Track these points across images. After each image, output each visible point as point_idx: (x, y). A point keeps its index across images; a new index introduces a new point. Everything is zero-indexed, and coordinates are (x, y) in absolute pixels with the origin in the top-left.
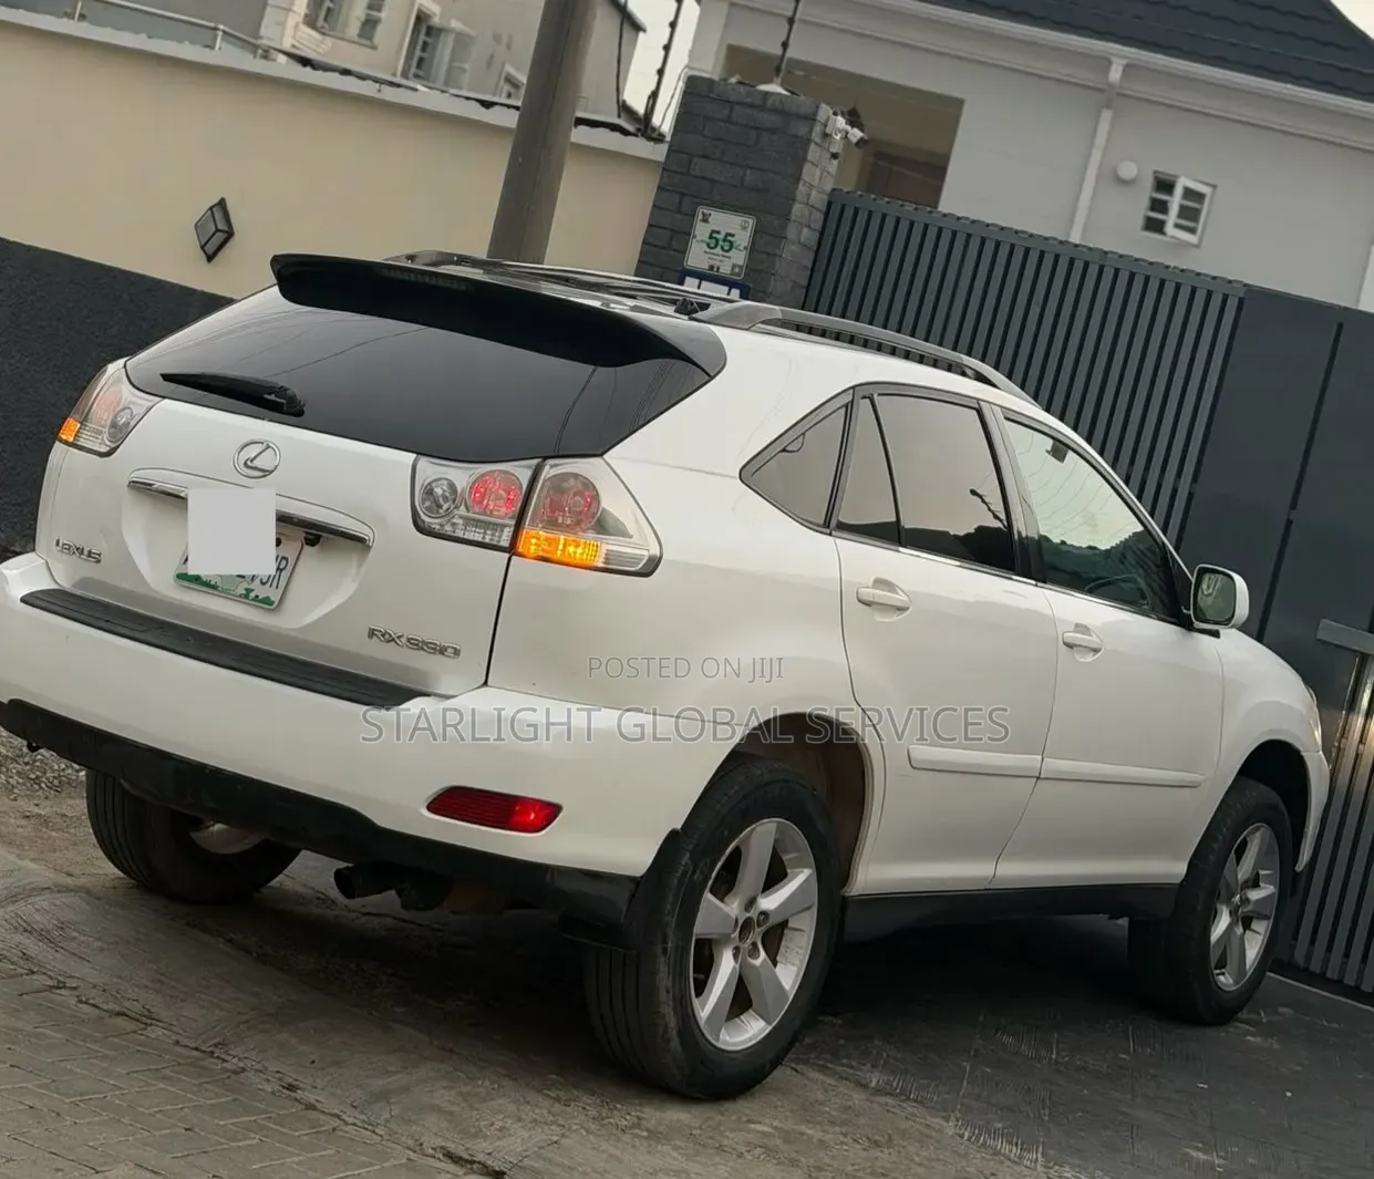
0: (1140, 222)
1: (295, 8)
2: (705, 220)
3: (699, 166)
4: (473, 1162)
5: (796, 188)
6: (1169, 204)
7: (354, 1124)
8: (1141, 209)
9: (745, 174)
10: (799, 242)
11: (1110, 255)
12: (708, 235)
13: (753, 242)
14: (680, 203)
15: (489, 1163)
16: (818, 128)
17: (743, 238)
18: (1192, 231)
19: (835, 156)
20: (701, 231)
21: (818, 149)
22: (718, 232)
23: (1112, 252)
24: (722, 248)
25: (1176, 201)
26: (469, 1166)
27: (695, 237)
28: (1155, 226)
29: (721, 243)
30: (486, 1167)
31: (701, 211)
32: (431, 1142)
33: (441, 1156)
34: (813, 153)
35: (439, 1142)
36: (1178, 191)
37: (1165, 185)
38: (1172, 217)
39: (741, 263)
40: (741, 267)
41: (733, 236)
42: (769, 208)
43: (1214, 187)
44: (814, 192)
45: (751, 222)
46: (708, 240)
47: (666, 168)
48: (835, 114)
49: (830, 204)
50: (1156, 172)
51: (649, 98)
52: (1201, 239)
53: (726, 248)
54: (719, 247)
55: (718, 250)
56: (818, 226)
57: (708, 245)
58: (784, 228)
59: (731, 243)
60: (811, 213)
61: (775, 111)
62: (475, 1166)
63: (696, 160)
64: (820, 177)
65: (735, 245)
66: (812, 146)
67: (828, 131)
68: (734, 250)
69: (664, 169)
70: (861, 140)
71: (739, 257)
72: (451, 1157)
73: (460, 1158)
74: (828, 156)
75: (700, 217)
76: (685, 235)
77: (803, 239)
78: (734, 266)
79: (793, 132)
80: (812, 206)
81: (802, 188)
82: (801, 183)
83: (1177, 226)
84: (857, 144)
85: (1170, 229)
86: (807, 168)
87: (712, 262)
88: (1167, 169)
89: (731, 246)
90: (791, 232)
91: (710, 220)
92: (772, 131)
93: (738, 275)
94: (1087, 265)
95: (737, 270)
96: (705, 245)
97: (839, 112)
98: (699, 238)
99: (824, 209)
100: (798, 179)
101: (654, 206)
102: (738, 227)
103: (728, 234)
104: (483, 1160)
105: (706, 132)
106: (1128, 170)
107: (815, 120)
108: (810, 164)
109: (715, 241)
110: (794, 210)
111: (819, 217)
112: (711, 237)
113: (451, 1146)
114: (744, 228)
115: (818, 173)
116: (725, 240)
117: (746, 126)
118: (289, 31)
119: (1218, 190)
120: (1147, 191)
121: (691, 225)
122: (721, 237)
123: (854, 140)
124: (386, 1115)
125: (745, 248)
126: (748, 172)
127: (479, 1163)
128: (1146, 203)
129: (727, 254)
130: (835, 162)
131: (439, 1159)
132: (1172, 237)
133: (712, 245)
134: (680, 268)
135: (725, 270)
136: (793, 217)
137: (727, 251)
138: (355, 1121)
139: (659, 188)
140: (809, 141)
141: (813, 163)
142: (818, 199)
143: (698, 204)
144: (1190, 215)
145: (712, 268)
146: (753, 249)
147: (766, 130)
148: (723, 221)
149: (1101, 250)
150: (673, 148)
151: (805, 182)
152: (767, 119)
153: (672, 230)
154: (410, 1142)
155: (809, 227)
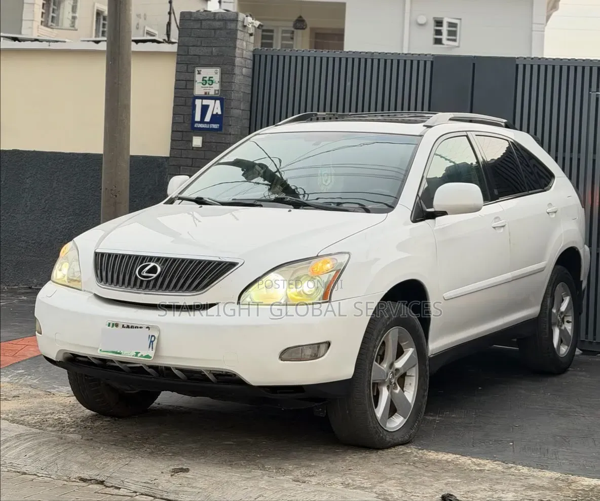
0: (432, 41)
1: (36, 19)
2: (199, 73)
3: (193, 50)
4: (91, 480)
5: (235, 51)
6: (442, 31)
7: (42, 476)
8: (430, 35)
9: (212, 50)
10: (242, 74)
11: (375, 54)
12: (202, 79)
13: (221, 78)
14: (187, 68)
15: (98, 479)
16: (240, 24)
17: (217, 78)
18: (455, 40)
19: (251, 35)
20: (198, 78)
21: (242, 33)
22: (206, 77)
23: (375, 52)
24: (209, 84)
25: (445, 29)
26: (90, 482)
27: (196, 81)
28: (438, 41)
29: (208, 82)
30: (97, 481)
31: (197, 69)
32: (74, 475)
33: (79, 481)
34: (240, 35)
35: (77, 475)
36: (445, 24)
37: (439, 23)
38: (444, 36)
39: (218, 89)
40: (218, 90)
41: (212, 77)
42: (225, 63)
43: (460, 19)
44: (245, 52)
45: (219, 70)
46: (202, 82)
47: (178, 54)
48: (247, 16)
49: (254, 56)
50: (434, 18)
51: (167, 25)
52: (459, 43)
53: (211, 83)
54: (207, 84)
55: (207, 85)
56: (251, 66)
57: (203, 84)
58: (233, 70)
59: (212, 81)
60: (245, 61)
61: (219, 20)
62: (92, 481)
63: (190, 47)
64: (246, 45)
65: (214, 81)
66: (239, 32)
67: (245, 24)
68: (214, 84)
69: (178, 55)
70: (260, 25)
71: (216, 86)
72: (83, 480)
73: (87, 479)
74: (248, 35)
75: (197, 72)
76: (192, 81)
77: (244, 73)
78: (215, 90)
79: (229, 28)
80: (246, 58)
81: (238, 51)
82: (237, 49)
83: (448, 40)
84: (258, 28)
85: (444, 41)
86: (238, 43)
87: (206, 91)
88: (439, 15)
89: (212, 82)
90: (237, 71)
91: (201, 72)
92: (220, 29)
93: (218, 94)
94: (366, 60)
95: (217, 92)
96: (201, 84)
97: (249, 15)
98: (198, 81)
99: (252, 59)
100: (235, 47)
101: (177, 72)
102: (213, 73)
103: (210, 78)
104: (95, 478)
105: (192, 35)
106: (422, 20)
107: (237, 21)
108: (240, 41)
109: (205, 81)
110: (236, 61)
111: (250, 63)
112: (203, 80)
113: (82, 476)
114: (216, 73)
115: (245, 43)
116: (209, 80)
117: (209, 29)
118: (35, 30)
119: (462, 20)
120: (432, 27)
121: (194, 77)
122: (207, 79)
123: (257, 26)
124: (55, 470)
125: (219, 82)
126: (214, 49)
127: (94, 480)
128: (433, 32)
129: (211, 86)
130: (252, 37)
131: (77, 482)
132: (447, 45)
133: (204, 84)
134: (192, 96)
135: (212, 93)
136: (236, 64)
137: (211, 85)
138: (42, 475)
139: (177, 63)
140: (237, 30)
141: (241, 40)
142: (249, 55)
143: (195, 67)
144: (452, 33)
145: (206, 93)
146: (222, 82)
147: (218, 29)
148: (207, 72)
149: (371, 52)
150: (180, 45)
151: (239, 48)
152: (217, 24)
153: (185, 80)
154: (65, 478)
155: (246, 67)
